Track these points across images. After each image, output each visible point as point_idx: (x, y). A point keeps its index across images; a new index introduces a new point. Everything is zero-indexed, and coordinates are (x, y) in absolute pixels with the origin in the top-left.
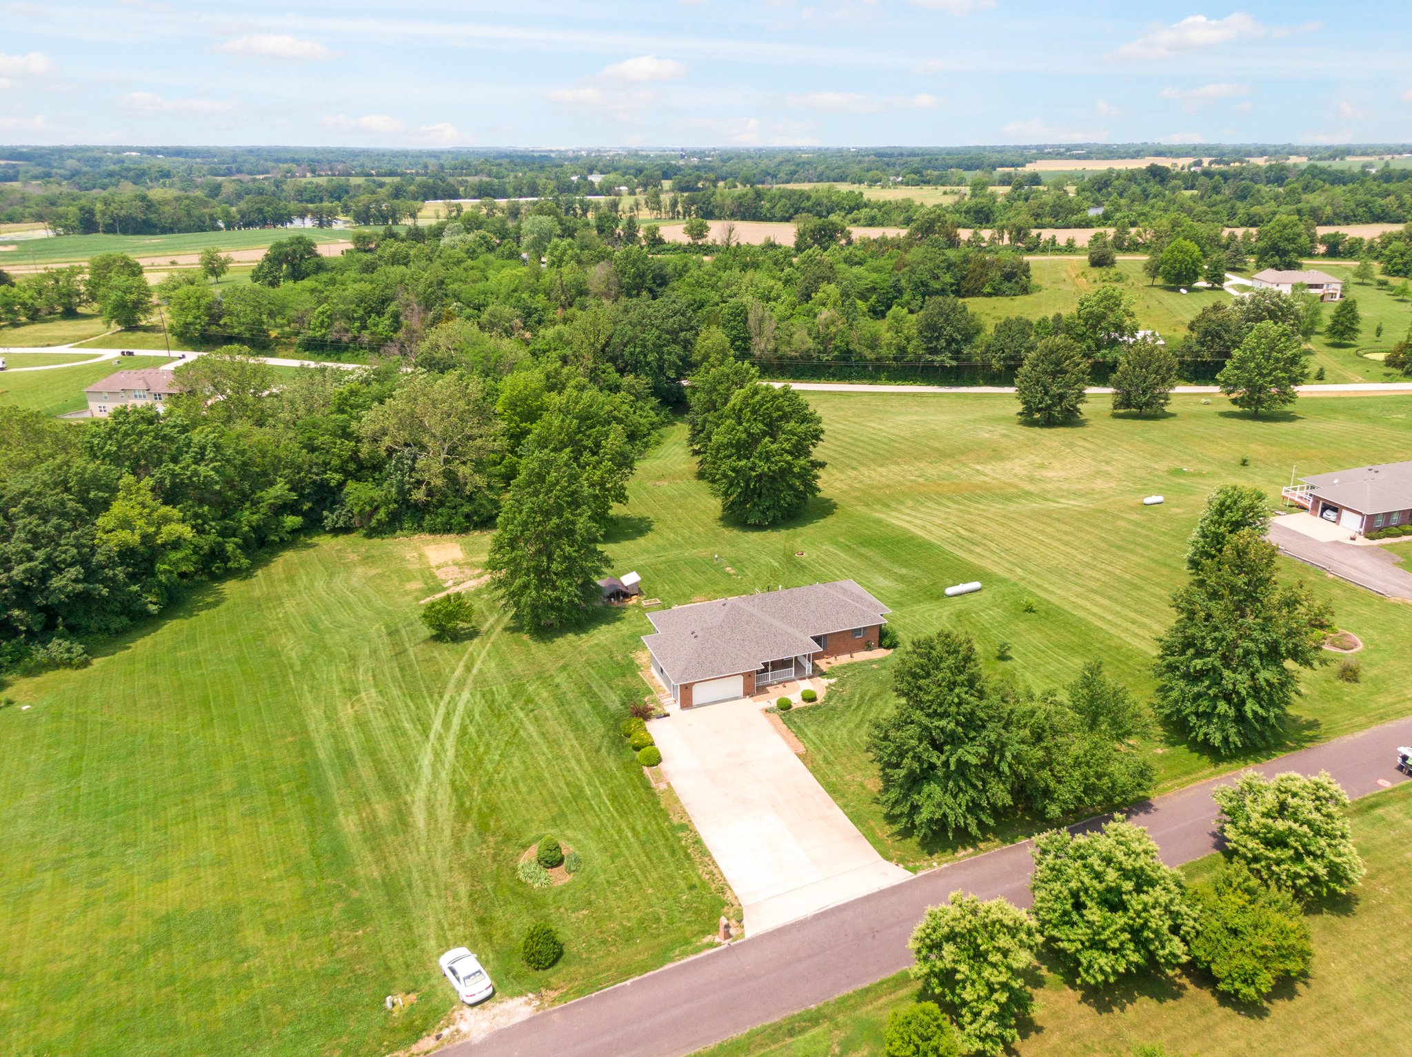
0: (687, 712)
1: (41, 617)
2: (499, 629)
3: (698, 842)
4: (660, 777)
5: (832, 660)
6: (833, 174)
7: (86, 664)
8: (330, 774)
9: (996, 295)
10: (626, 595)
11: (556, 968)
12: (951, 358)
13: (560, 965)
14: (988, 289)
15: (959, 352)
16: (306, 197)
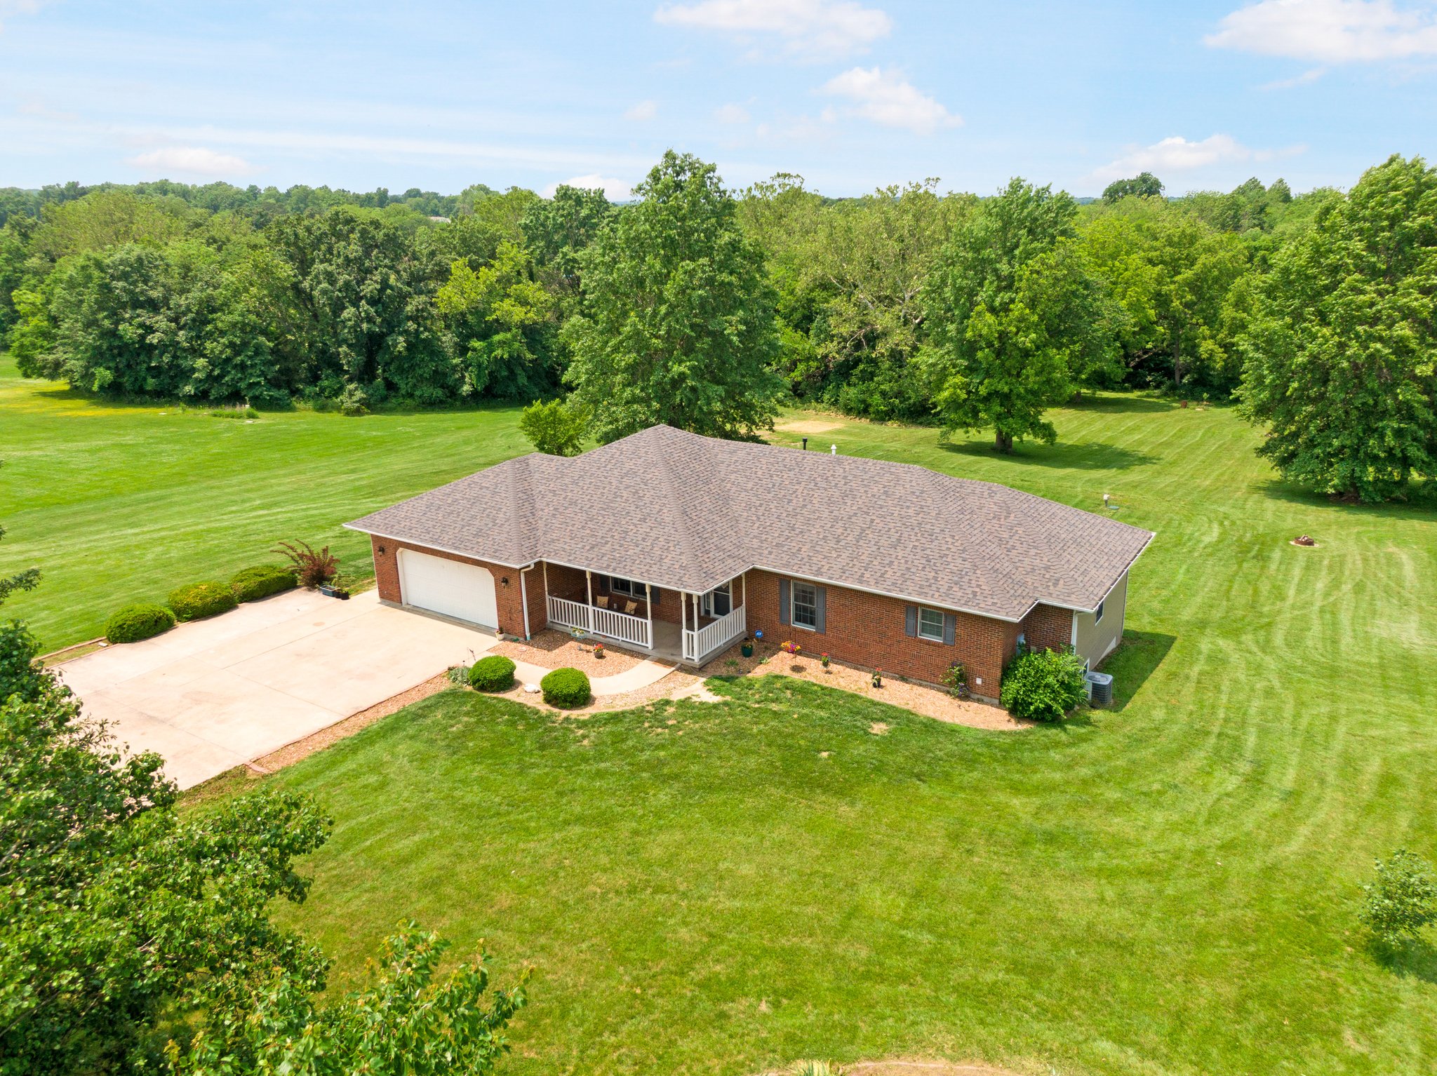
5: (813, 664)
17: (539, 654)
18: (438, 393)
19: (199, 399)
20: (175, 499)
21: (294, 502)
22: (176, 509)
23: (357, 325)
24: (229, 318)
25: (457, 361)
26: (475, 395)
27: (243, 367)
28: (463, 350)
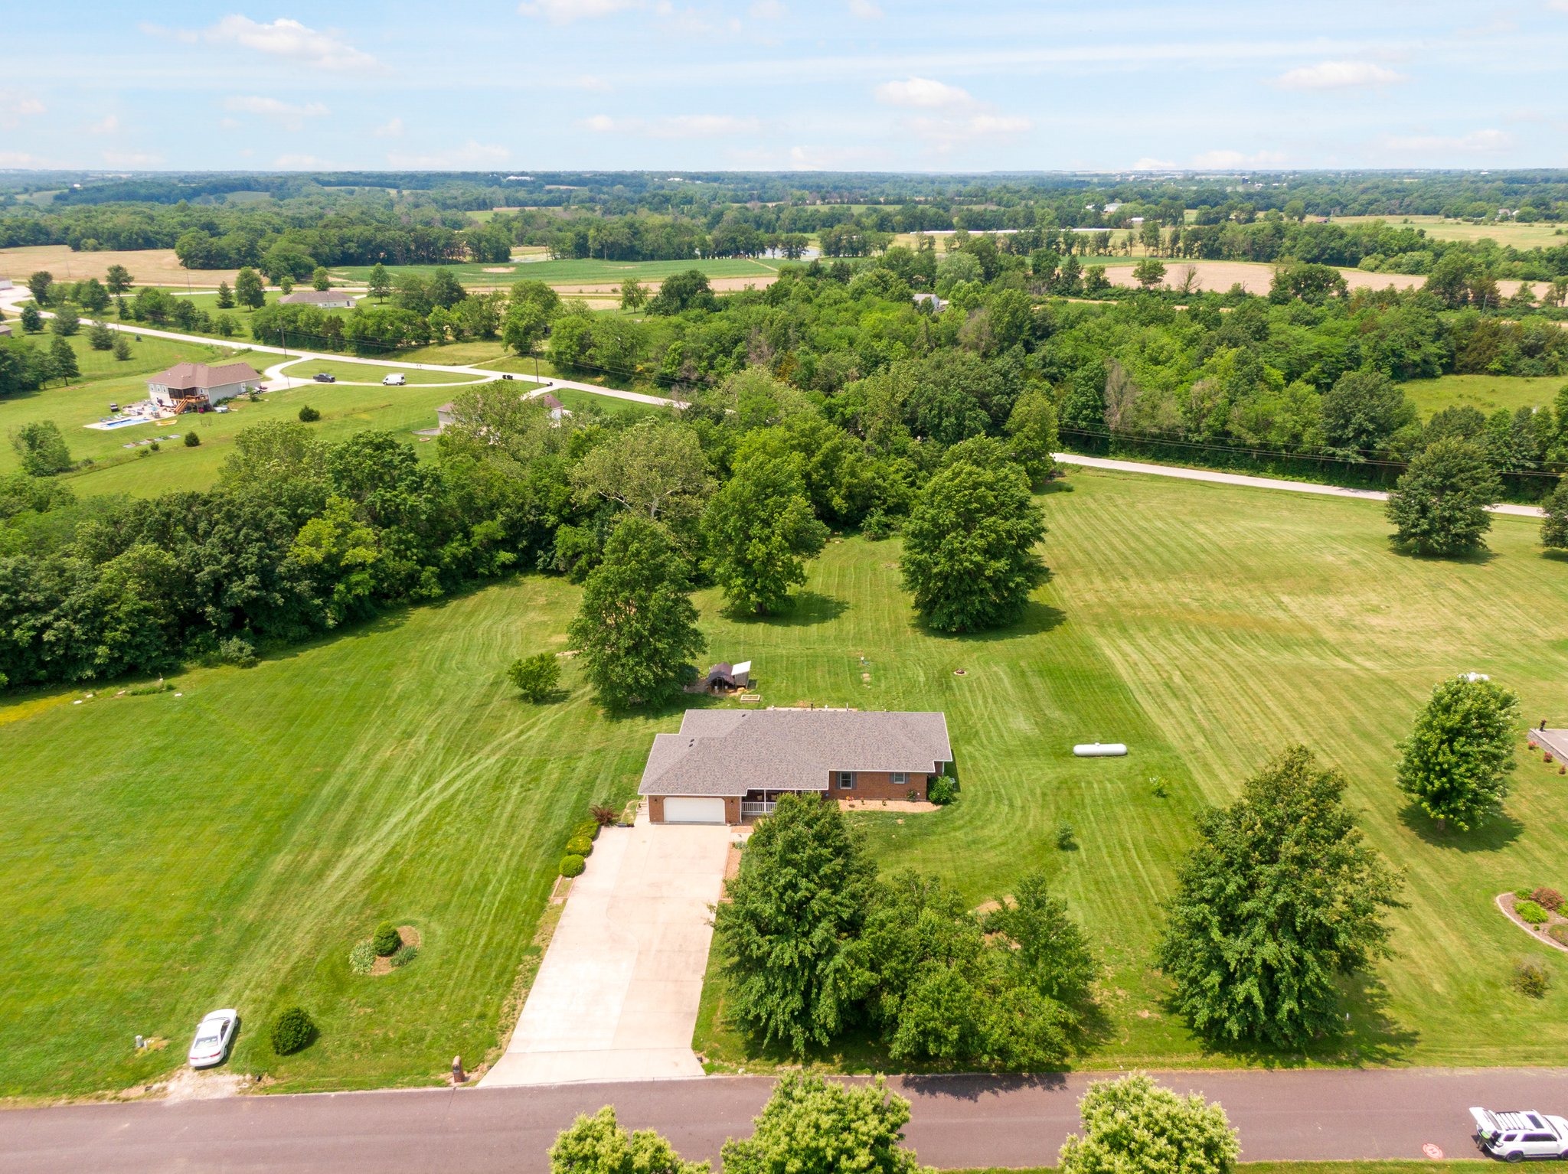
0: (655, 827)
1: (229, 616)
2: (587, 698)
3: (533, 971)
4: (566, 890)
5: (857, 803)
6: (1425, 205)
7: (251, 664)
8: (314, 810)
9: (1507, 373)
10: (734, 687)
11: (293, 1057)
12: (1358, 453)
13: (300, 1054)
14: (1495, 365)
15: (1369, 446)
16: (799, 225)
18: (304, 630)
24: (125, 608)
26: (337, 625)
27: (141, 645)
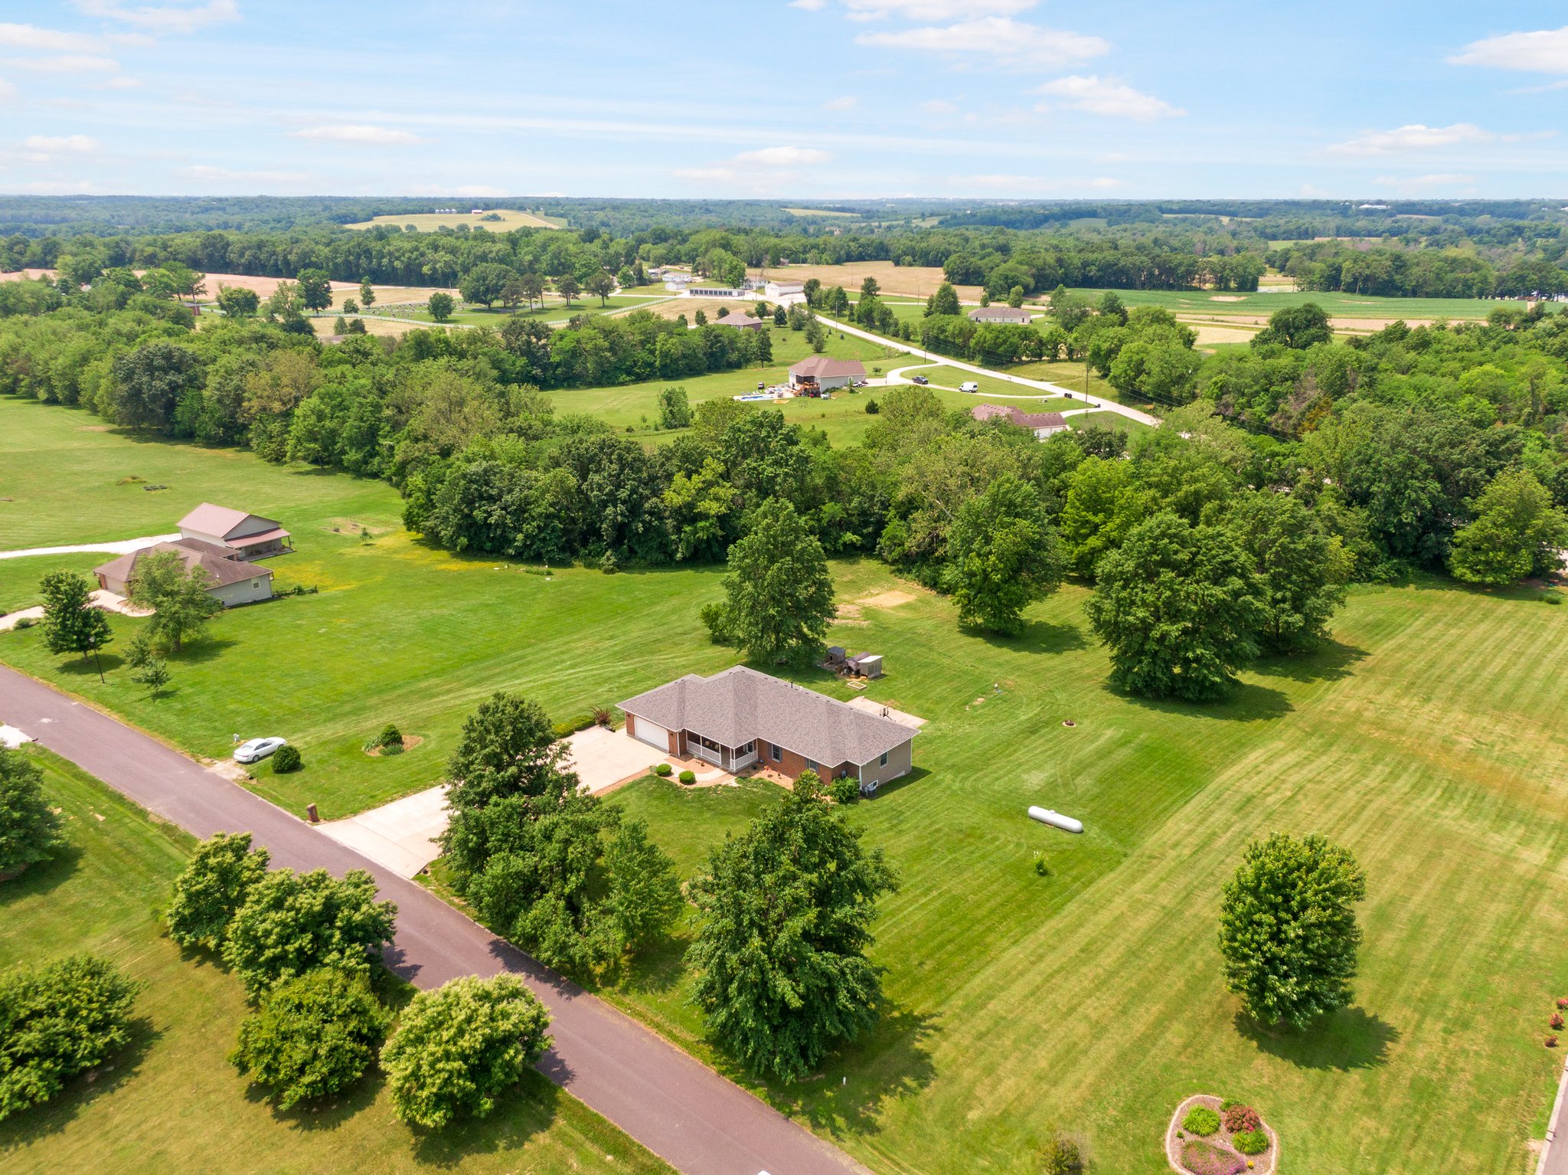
5: (775, 775)
17: (682, 762)
18: (661, 557)
19: (519, 557)
20: (530, 658)
21: (585, 663)
22: (533, 666)
23: (615, 517)
24: (538, 510)
25: (673, 537)
26: (684, 559)
27: (544, 540)
28: (678, 530)
